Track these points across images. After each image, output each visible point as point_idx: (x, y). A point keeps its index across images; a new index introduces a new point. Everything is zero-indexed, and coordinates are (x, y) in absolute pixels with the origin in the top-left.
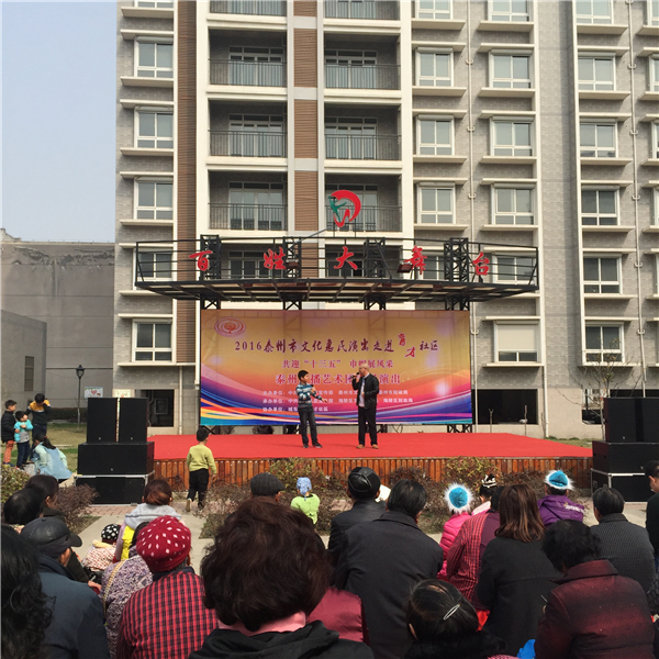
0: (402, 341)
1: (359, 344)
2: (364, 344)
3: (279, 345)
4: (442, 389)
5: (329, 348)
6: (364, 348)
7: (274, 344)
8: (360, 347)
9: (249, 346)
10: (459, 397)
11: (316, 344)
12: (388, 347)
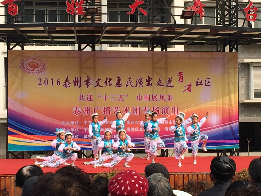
0: (181, 79)
1: (144, 81)
2: (149, 81)
3: (76, 82)
4: (214, 119)
5: (118, 84)
6: (149, 84)
7: (71, 80)
8: (145, 83)
9: (50, 82)
10: (228, 126)
11: (107, 81)
12: (169, 83)
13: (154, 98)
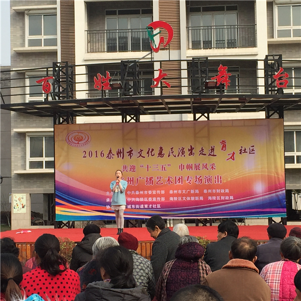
0: (224, 147)
1: (186, 150)
2: (191, 150)
3: (119, 153)
4: (259, 188)
5: (161, 154)
6: (191, 154)
7: (114, 152)
8: (187, 153)
9: (94, 154)
10: (274, 194)
11: (150, 152)
12: (212, 152)
13: (197, 167)
